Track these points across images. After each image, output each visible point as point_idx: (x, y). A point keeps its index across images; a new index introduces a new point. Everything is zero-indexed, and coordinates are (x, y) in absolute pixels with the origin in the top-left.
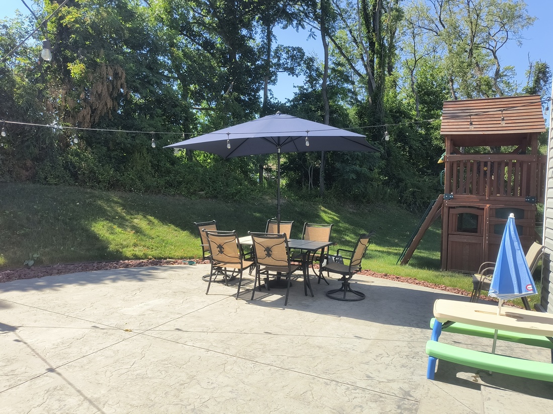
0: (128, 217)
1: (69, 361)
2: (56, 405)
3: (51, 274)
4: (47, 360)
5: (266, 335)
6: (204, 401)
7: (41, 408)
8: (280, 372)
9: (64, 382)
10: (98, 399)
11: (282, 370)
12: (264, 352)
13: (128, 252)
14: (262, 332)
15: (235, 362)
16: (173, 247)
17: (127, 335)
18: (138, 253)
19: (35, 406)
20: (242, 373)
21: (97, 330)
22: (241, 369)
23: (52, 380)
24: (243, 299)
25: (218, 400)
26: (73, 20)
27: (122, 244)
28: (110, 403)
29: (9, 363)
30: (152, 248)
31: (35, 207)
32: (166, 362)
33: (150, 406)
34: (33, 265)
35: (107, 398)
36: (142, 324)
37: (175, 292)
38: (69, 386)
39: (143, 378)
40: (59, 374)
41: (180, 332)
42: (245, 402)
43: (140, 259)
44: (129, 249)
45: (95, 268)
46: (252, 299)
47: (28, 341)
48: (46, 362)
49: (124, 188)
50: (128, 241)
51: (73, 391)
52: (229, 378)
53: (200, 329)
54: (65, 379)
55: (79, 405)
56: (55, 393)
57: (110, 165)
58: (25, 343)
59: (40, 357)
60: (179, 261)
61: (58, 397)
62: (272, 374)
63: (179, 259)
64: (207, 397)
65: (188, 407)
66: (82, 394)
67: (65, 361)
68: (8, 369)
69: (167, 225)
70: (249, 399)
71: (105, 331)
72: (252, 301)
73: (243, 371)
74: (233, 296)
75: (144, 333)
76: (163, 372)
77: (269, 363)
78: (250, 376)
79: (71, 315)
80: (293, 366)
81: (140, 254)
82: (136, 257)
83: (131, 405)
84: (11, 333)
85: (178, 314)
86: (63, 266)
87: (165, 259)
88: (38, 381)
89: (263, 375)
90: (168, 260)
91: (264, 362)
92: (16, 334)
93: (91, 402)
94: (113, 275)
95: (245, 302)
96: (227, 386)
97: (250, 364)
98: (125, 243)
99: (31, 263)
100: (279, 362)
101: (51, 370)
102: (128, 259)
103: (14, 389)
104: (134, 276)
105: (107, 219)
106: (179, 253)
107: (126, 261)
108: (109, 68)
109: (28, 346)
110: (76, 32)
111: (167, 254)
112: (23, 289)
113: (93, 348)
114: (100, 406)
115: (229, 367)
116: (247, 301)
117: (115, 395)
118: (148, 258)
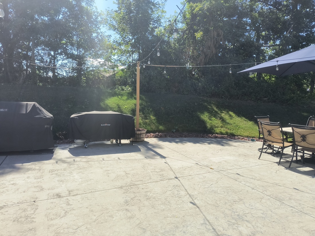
0: (219, 112)
1: (184, 176)
2: (176, 193)
3: (182, 137)
4: (175, 173)
5: (294, 190)
6: (245, 213)
7: (170, 192)
8: (299, 213)
9: (181, 184)
10: (193, 195)
11: (301, 213)
12: (290, 199)
13: (218, 130)
14: (292, 188)
15: (269, 199)
16: (243, 130)
17: (211, 170)
18: (222, 131)
19: (169, 190)
20: (272, 206)
21: (198, 165)
22: (272, 204)
23: (176, 182)
24: (283, 166)
25: (254, 215)
26: (198, 10)
27: (215, 126)
28: (198, 199)
29: (161, 171)
30: (231, 129)
31: (178, 105)
32: (228, 189)
33: (216, 206)
34: (175, 132)
35: (197, 196)
36: (219, 167)
37: (240, 155)
38: (182, 186)
39: (215, 192)
40: (179, 180)
41: (239, 175)
42: (270, 222)
43: (223, 134)
44: (218, 129)
45: (201, 136)
46: (289, 167)
47: (169, 164)
48: (175, 174)
49: (219, 96)
50: (218, 124)
51: (184, 189)
52: (263, 206)
53: (251, 177)
54: (181, 183)
55: (185, 196)
56: (177, 187)
57: (213, 84)
58: (168, 164)
59: (173, 171)
60: (246, 138)
61: (177, 190)
62: (293, 213)
63: (245, 137)
64: (247, 212)
65: (235, 213)
66: (187, 191)
67: (182, 176)
68: (161, 173)
69: (240, 117)
70: (273, 221)
71: (201, 166)
72: (289, 168)
73: (273, 205)
74: (277, 163)
75: (219, 172)
76: (226, 193)
77: (292, 206)
78: (277, 209)
79: (188, 156)
80: (311, 213)
81: (224, 132)
82: (221, 133)
83: (207, 203)
84: (164, 159)
85: (239, 166)
86: (187, 134)
87: (238, 136)
88: (171, 181)
89: (286, 211)
90: (239, 137)
91: (289, 205)
92: (165, 160)
93: (190, 196)
94: (209, 141)
95: (284, 168)
96: (261, 210)
97: (278, 203)
98: (216, 125)
99: (174, 131)
100: (300, 208)
101: (176, 178)
102: (217, 134)
103: (162, 181)
104: (219, 143)
105: (209, 112)
106: (246, 134)
107: (217, 135)
108: (215, 31)
109: (169, 166)
110: (200, 15)
111: (239, 133)
112: (170, 142)
113: (194, 173)
114: (194, 199)
115: (264, 201)
116: (285, 167)
117: (201, 196)
118: (228, 135)
